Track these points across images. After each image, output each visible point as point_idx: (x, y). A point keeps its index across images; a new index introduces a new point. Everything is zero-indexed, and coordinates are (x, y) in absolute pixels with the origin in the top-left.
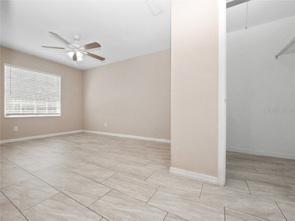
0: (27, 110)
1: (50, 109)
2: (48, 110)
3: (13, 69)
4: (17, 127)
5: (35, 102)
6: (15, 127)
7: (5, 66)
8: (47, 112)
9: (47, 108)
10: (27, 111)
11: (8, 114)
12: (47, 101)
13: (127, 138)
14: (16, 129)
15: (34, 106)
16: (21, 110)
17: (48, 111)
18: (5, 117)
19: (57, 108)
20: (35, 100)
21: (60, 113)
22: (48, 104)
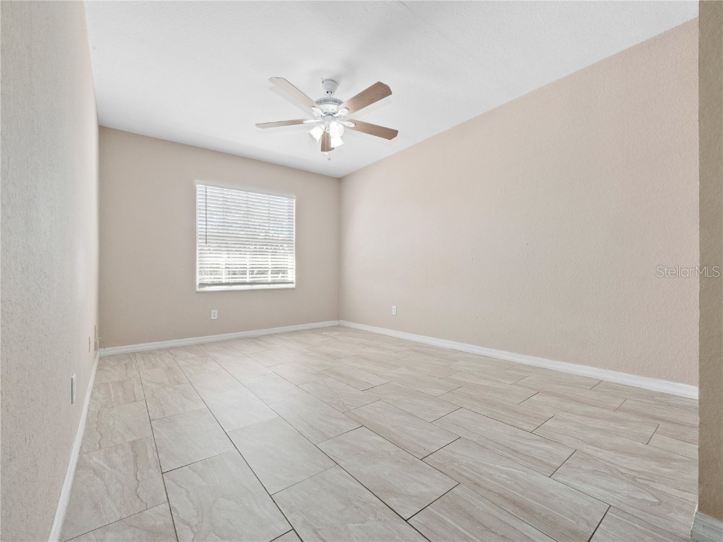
0: (241, 274)
1: (276, 272)
2: (272, 273)
3: (210, 189)
4: (216, 311)
5: (248, 256)
6: (213, 311)
7: (198, 186)
8: (270, 280)
9: (270, 270)
10: (235, 278)
11: (202, 285)
12: (270, 254)
13: (456, 351)
14: (214, 315)
15: (245, 266)
16: (224, 277)
17: (272, 277)
18: (198, 289)
19: (289, 271)
20: (248, 253)
21: (294, 282)
22: (273, 260)
